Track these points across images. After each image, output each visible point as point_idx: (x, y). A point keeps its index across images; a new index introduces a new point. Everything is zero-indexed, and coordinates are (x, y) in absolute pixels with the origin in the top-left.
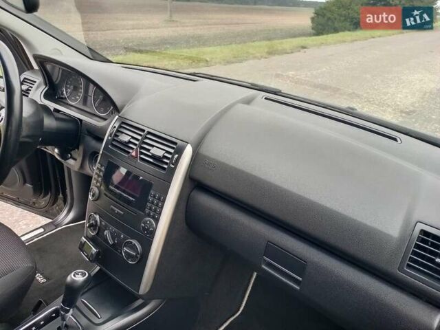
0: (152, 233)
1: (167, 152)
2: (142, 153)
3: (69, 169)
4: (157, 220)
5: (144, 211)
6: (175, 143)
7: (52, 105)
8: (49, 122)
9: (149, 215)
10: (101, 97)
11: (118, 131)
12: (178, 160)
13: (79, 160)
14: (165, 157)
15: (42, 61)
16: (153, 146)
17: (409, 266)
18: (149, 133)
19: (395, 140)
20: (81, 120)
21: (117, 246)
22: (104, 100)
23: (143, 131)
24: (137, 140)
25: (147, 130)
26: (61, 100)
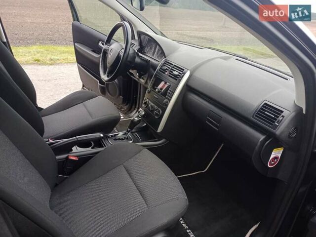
0: (167, 106)
1: (180, 73)
2: (170, 73)
3: (141, 84)
4: (170, 100)
5: (165, 96)
6: (183, 70)
7: (140, 54)
8: (137, 60)
9: (167, 98)
10: (160, 52)
11: (163, 65)
12: (183, 76)
13: (145, 79)
14: (178, 75)
15: (140, 34)
16: (175, 71)
17: (256, 116)
18: (175, 66)
19: (287, 80)
20: (150, 61)
21: (153, 111)
22: (161, 53)
23: (173, 65)
24: (169, 68)
25: (174, 64)
26: (144, 53)
